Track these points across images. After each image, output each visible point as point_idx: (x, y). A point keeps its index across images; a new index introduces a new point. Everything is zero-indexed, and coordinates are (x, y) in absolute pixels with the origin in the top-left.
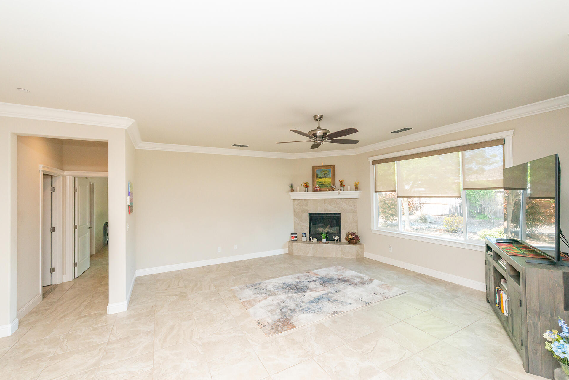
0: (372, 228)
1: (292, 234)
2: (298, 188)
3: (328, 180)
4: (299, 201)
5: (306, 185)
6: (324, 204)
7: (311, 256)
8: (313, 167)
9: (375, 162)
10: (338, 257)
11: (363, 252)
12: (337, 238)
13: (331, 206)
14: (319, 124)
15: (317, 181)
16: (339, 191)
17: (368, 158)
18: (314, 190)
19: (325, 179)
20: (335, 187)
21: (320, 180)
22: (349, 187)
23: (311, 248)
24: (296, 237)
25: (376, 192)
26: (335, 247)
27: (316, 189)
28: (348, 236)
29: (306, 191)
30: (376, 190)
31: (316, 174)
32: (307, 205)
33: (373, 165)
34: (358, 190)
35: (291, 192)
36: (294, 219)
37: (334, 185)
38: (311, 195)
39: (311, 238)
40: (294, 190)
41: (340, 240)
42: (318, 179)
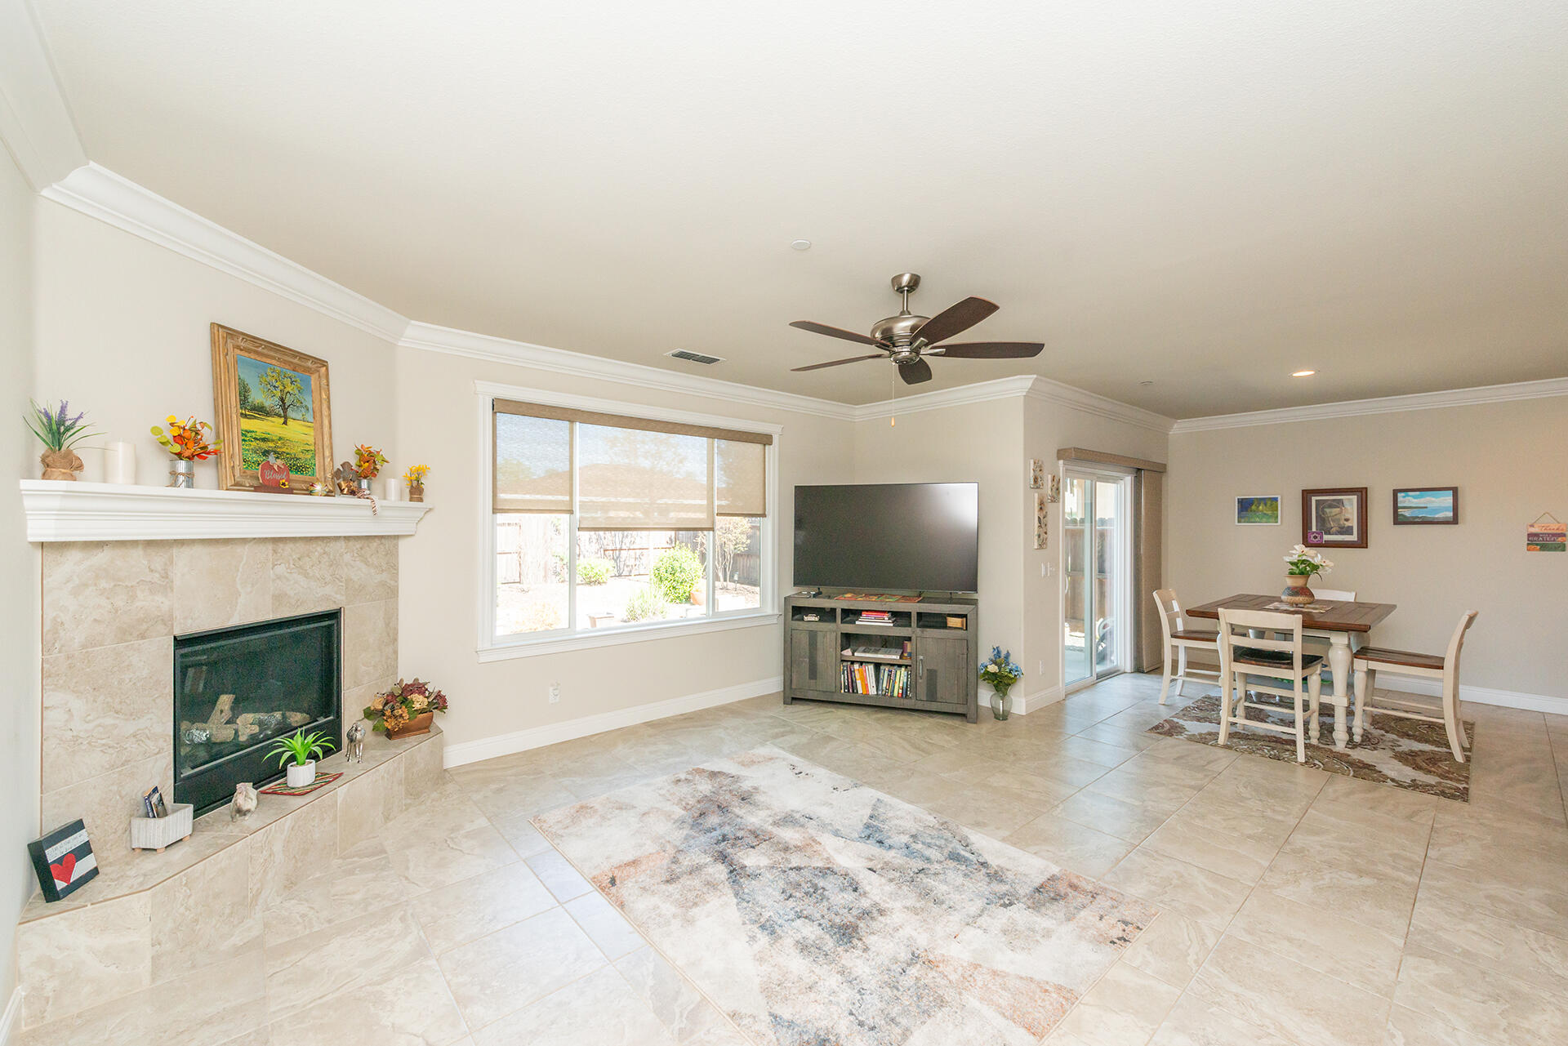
0: (480, 646)
3: (302, 433)
4: (99, 559)
6: (274, 568)
8: (217, 331)
9: (500, 406)
13: (306, 575)
15: (241, 426)
19: (285, 423)
21: (258, 426)
22: (391, 484)
25: (494, 510)
26: (383, 778)
29: (180, 479)
30: (494, 504)
31: (236, 378)
32: (164, 583)
34: (422, 501)
35: (46, 474)
36: (45, 709)
38: (208, 512)
42: (246, 416)
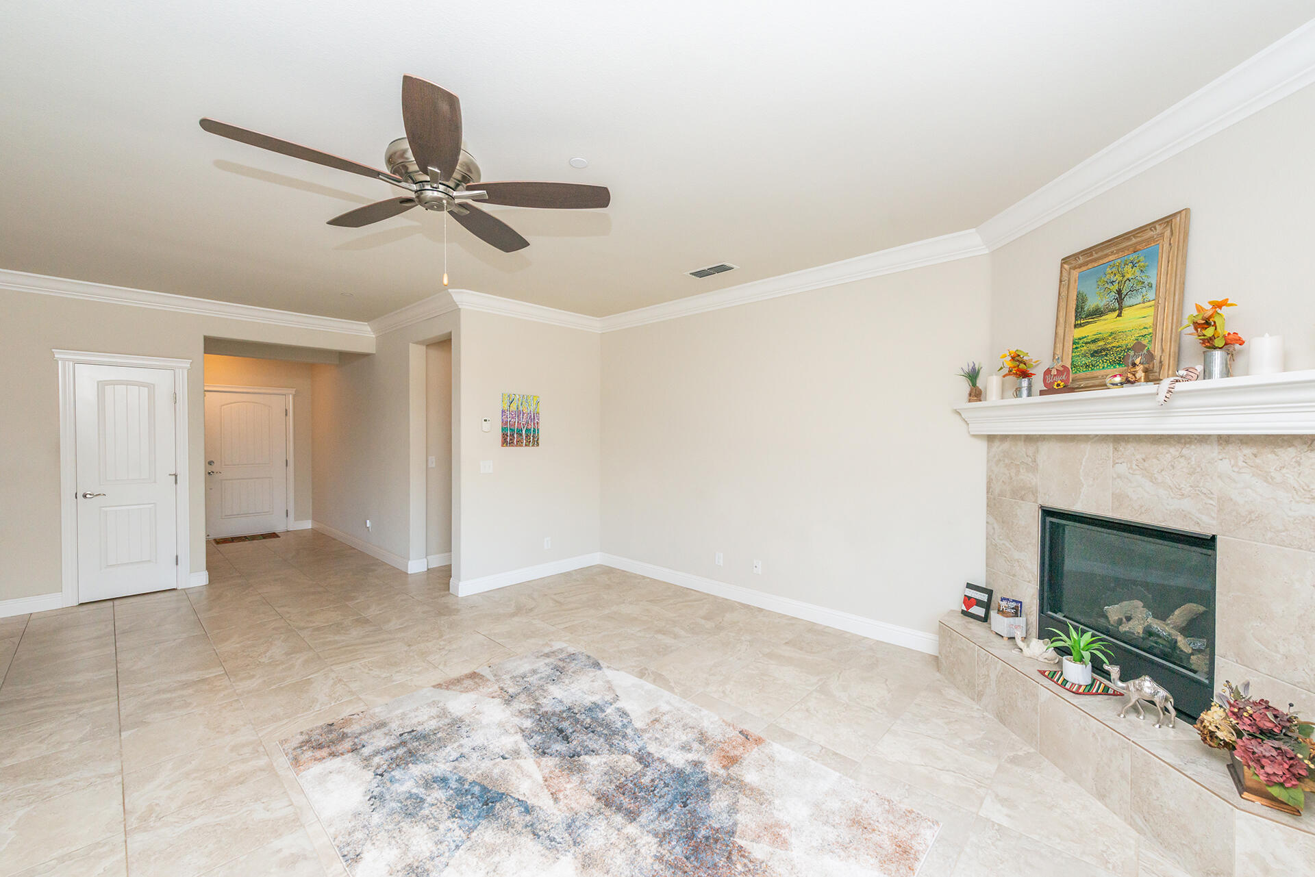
1: (969, 586)
2: (995, 382)
3: (1135, 319)
4: (1006, 445)
6: (1114, 465)
8: (1064, 262)
13: (1152, 480)
15: (1077, 336)
16: (1167, 382)
19: (1119, 315)
24: (983, 605)
29: (1025, 392)
31: (1074, 297)
32: (1034, 464)
35: (970, 402)
36: (987, 523)
40: (979, 394)
42: (1081, 325)
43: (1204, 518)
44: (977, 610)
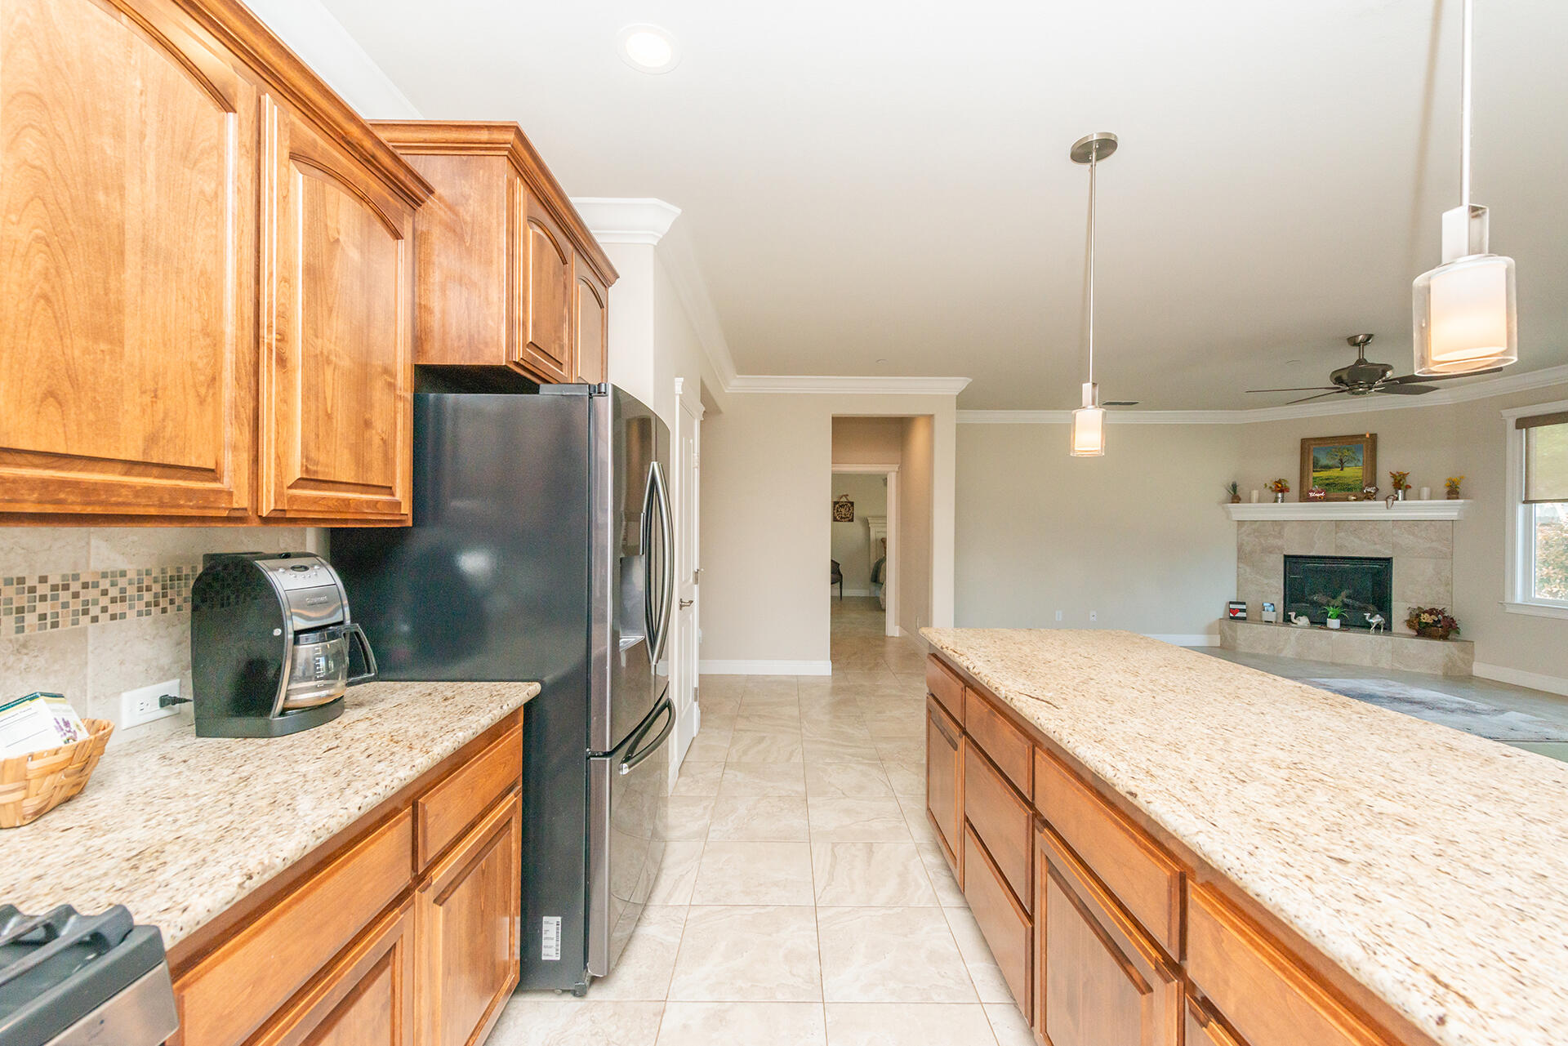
0: (1508, 599)
1: (1231, 603)
2: (1255, 494)
3: (1353, 472)
4: (1255, 526)
5: (1280, 485)
6: (1336, 533)
7: (1292, 657)
8: (1304, 441)
9: (1524, 423)
10: (1379, 665)
11: (1469, 664)
12: (1377, 619)
13: (1360, 539)
14: (1362, 352)
15: (1315, 475)
16: (1390, 501)
17: (1502, 411)
18: (1304, 497)
19: (1342, 469)
20: (1377, 490)
21: (1324, 474)
22: (1425, 491)
23: (1293, 638)
24: (1244, 611)
25: (1526, 502)
26: (1370, 642)
27: (1311, 494)
28: (1418, 616)
29: (1280, 500)
30: (1527, 494)
31: (1311, 457)
32: (1280, 535)
33: (1522, 428)
34: (1457, 498)
35: (1233, 503)
36: (1238, 567)
37: (1373, 483)
38: (1292, 511)
39: (1293, 614)
40: (1240, 499)
41: (1387, 627)
42: (1317, 471)
43: (1387, 551)
44: (1239, 614)
